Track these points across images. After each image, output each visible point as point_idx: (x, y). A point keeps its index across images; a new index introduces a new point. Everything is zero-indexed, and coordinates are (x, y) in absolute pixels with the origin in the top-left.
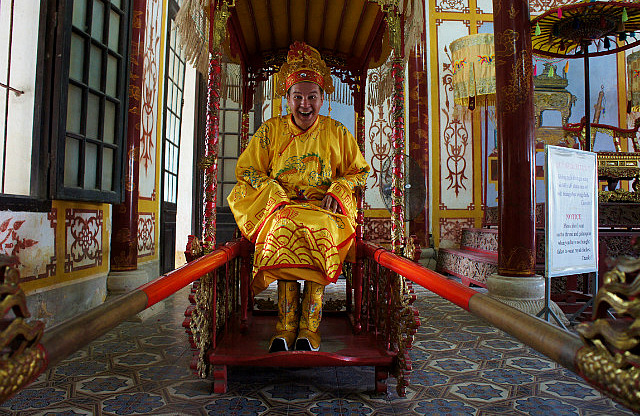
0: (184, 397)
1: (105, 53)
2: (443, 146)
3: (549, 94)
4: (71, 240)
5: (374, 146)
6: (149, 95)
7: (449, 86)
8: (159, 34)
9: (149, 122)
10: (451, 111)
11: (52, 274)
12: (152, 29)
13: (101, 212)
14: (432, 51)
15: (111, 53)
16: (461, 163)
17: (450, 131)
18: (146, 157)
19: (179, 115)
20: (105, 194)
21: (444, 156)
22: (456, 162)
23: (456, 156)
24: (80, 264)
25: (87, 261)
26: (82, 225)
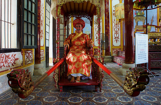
0: (54, 93)
1: (32, 13)
2: (113, 31)
3: (140, 17)
4: (26, 57)
5: (96, 31)
6: (42, 21)
7: (115, 16)
8: (43, 7)
9: (42, 28)
10: (115, 22)
11: (23, 65)
12: (42, 5)
13: (32, 50)
14: (110, 7)
15: (33, 13)
16: (118, 35)
17: (115, 27)
18: (42, 36)
19: (49, 25)
20: (33, 46)
21: (114, 33)
22: (117, 34)
23: (116, 33)
24: (28, 63)
25: (30, 62)
26: (28, 54)
